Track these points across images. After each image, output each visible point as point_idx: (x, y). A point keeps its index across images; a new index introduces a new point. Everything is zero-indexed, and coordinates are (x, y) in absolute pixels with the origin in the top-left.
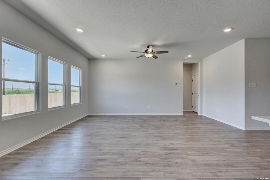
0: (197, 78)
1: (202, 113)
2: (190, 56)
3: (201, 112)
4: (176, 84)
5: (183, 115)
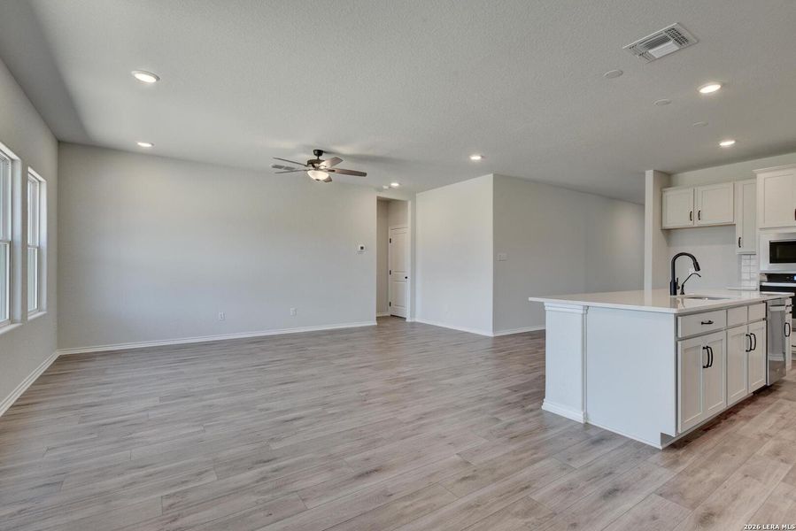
0: (404, 235)
1: (414, 317)
2: (395, 185)
3: (413, 314)
4: (362, 248)
5: (376, 324)
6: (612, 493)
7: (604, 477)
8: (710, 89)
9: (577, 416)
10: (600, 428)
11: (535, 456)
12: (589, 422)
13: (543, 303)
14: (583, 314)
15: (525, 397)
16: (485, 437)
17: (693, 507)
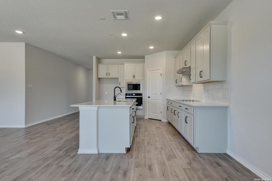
6: (125, 174)
7: (119, 169)
8: (124, 35)
9: (95, 152)
10: (105, 153)
11: (91, 174)
12: (100, 152)
13: (78, 107)
14: (97, 110)
15: (67, 151)
16: (62, 176)
17: (145, 167)
